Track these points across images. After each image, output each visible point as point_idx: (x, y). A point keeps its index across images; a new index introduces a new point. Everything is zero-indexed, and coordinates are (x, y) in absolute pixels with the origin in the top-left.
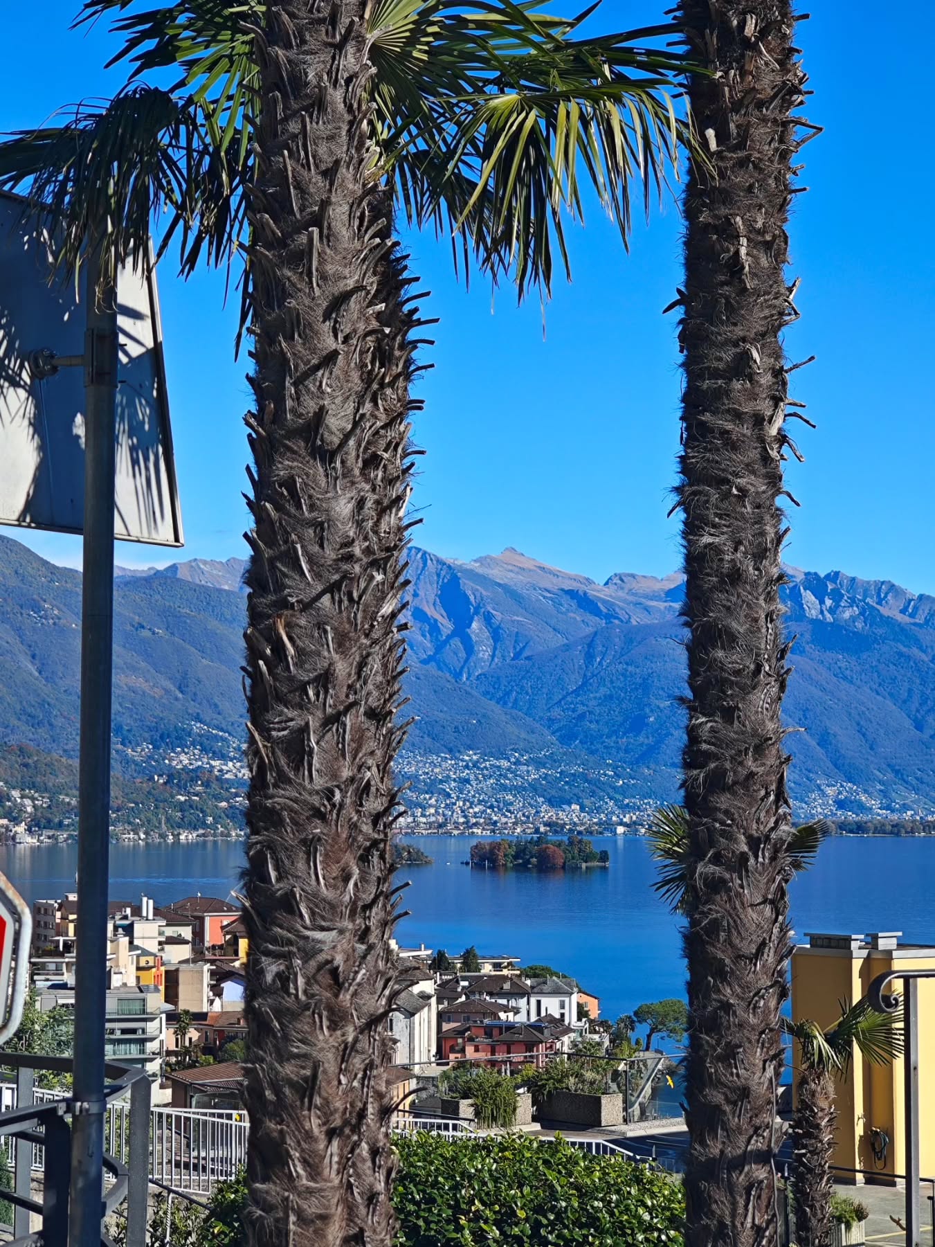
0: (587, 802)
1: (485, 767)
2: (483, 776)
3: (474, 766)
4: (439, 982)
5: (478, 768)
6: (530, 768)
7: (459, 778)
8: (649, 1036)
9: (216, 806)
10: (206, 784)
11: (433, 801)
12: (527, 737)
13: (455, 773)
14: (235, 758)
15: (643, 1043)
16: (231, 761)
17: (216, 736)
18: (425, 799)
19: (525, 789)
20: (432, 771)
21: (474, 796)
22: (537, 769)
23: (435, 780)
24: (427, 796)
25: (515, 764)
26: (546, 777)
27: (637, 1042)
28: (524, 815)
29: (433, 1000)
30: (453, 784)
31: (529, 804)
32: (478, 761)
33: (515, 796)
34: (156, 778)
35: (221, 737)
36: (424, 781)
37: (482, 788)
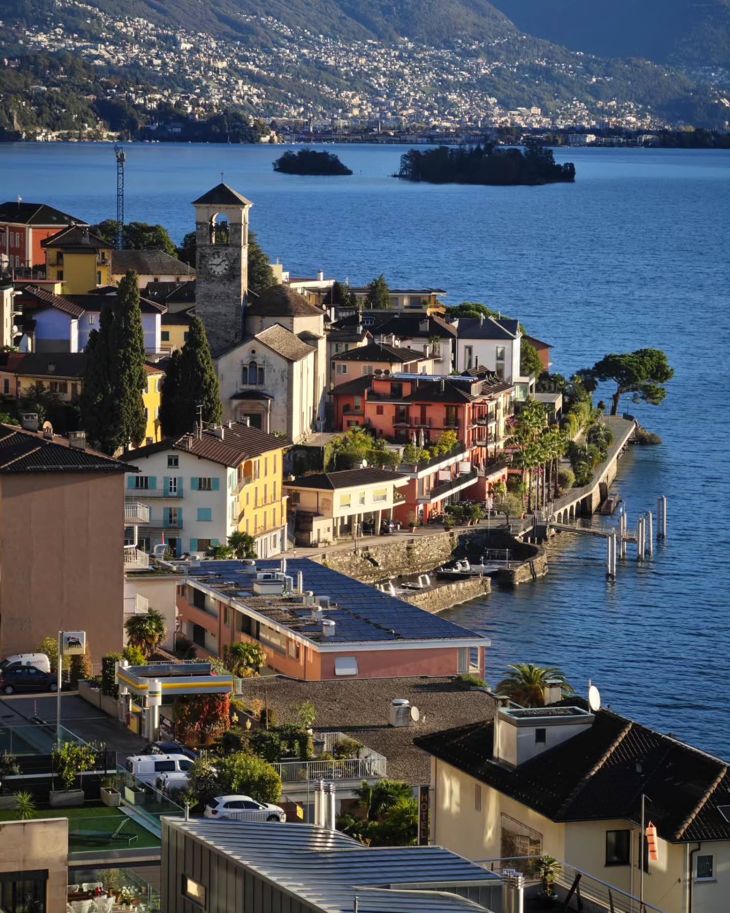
0: (551, 105)
1: (423, 59)
2: (421, 70)
3: (410, 57)
4: (333, 320)
5: (415, 59)
6: (480, 61)
7: (391, 72)
8: (615, 398)
9: (81, 99)
10: (71, 72)
11: (356, 101)
12: (476, 21)
13: (385, 65)
14: (107, 39)
15: (609, 404)
16: (104, 43)
17: (85, 10)
18: (347, 97)
19: (473, 86)
20: (357, 61)
21: (408, 95)
22: (489, 62)
23: (359, 73)
24: (350, 94)
25: (459, 55)
26: (498, 71)
27: (601, 405)
28: (470, 120)
29: (322, 344)
30: (382, 80)
31: (478, 105)
32: (414, 50)
33: (460, 95)
34: (6, 61)
35: (90, 12)
36: (347, 74)
37: (419, 84)
